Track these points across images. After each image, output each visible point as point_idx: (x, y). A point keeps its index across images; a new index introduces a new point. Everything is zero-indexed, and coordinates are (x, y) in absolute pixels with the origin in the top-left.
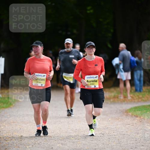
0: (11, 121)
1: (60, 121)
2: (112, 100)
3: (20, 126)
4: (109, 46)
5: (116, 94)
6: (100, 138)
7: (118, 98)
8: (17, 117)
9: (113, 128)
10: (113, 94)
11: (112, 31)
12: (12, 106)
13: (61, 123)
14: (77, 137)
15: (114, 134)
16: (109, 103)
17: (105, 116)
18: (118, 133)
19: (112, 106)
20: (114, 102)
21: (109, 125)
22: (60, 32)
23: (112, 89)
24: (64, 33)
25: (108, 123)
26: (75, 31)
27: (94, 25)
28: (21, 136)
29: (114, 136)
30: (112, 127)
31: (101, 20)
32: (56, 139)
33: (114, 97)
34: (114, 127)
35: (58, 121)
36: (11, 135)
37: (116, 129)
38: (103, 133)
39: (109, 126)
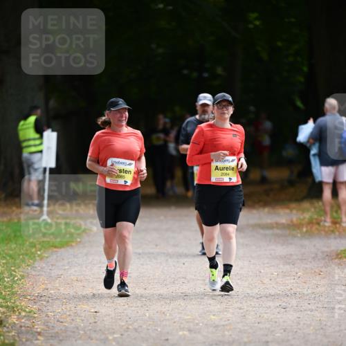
0: (72, 277)
1: (185, 278)
2: (305, 230)
3: (92, 288)
4: (299, 104)
5: (316, 217)
6: (279, 316)
7: (318, 224)
8: (86, 267)
9: (307, 295)
10: (307, 216)
11: (305, 69)
12: (74, 244)
13: (188, 282)
14: (225, 313)
15: (310, 307)
16: (299, 235)
17: (288, 266)
18: (319, 305)
19: (306, 242)
20: (309, 235)
21: (299, 287)
22: (185, 72)
23: (306, 205)
24: (195, 75)
25: (297, 283)
26: (219, 71)
27: (265, 56)
28: (96, 312)
29: (309, 312)
30: (306, 293)
31: (279, 44)
32: (176, 320)
33: (311, 223)
34: (310, 291)
35: (179, 278)
36: (73, 309)
37: (313, 296)
38: (284, 304)
39: (298, 290)
